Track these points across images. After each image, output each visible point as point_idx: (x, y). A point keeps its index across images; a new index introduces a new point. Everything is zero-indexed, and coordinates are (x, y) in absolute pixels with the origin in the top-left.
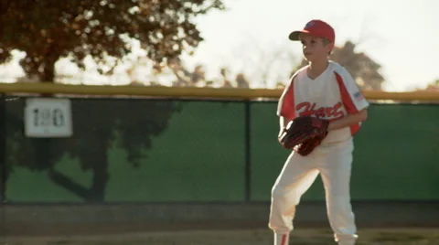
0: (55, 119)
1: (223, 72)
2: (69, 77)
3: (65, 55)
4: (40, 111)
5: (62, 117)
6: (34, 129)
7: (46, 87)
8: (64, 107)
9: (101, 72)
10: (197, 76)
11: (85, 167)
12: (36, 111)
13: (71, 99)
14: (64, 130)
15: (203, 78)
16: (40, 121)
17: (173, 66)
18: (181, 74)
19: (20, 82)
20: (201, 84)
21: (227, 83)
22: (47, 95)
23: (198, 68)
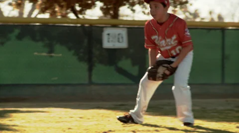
0: (119, 39)
1: (211, 13)
2: (127, 16)
3: (125, 5)
4: (111, 35)
5: (122, 38)
6: (107, 44)
7: (114, 21)
8: (123, 32)
9: (144, 13)
10: (196, 15)
11: (134, 64)
12: (109, 34)
13: (128, 28)
14: (124, 45)
15: (199, 16)
16: (111, 39)
17: (183, 10)
18: (187, 14)
19: (101, 19)
20: (198, 20)
21: (212, 19)
22: (115, 26)
23: (196, 11)
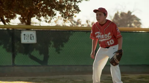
0: (31, 37)
1: (87, 22)
2: (36, 23)
3: (34, 16)
4: (26, 35)
5: (33, 37)
6: (23, 41)
7: (28, 27)
8: (34, 33)
9: (46, 22)
10: (78, 23)
11: (41, 54)
12: (25, 35)
13: (36, 31)
14: (34, 41)
15: (80, 24)
16: (26, 38)
17: (70, 20)
18: (73, 22)
19: (19, 25)
20: (80, 26)
21: (89, 25)
22: (28, 29)
23: (79, 20)
